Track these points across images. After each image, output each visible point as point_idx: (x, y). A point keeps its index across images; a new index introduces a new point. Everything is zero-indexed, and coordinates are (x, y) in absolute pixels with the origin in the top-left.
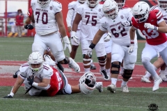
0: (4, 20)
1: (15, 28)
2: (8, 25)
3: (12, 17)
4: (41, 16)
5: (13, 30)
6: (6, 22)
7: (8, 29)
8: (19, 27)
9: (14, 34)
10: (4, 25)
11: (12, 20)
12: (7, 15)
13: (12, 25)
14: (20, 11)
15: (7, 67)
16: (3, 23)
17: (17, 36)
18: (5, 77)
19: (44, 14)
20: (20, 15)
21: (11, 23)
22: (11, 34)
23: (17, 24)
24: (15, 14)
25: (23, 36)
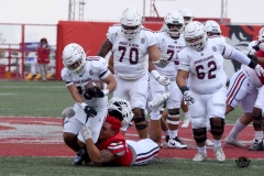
0: (20, 55)
1: (36, 66)
2: (26, 62)
3: (33, 50)
5: (33, 70)
6: (23, 58)
7: (25, 68)
8: (42, 66)
9: (34, 76)
10: (20, 62)
11: (33, 55)
12: (25, 47)
13: (32, 62)
14: (44, 41)
15: (24, 126)
16: (17, 59)
17: (40, 79)
18: (21, 141)
19: (132, 50)
20: (44, 46)
21: (31, 59)
22: (30, 76)
23: (39, 61)
24: (36, 46)
25: (49, 80)
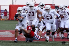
1: (4, 17)
3: (3, 12)
4: (31, 13)
7: (1, 17)
9: (3, 19)
11: (3, 13)
14: (6, 10)
17: (5, 20)
19: (32, 13)
20: (6, 11)
21: (2, 15)
23: (4, 15)
24: (4, 11)
25: (7, 20)
